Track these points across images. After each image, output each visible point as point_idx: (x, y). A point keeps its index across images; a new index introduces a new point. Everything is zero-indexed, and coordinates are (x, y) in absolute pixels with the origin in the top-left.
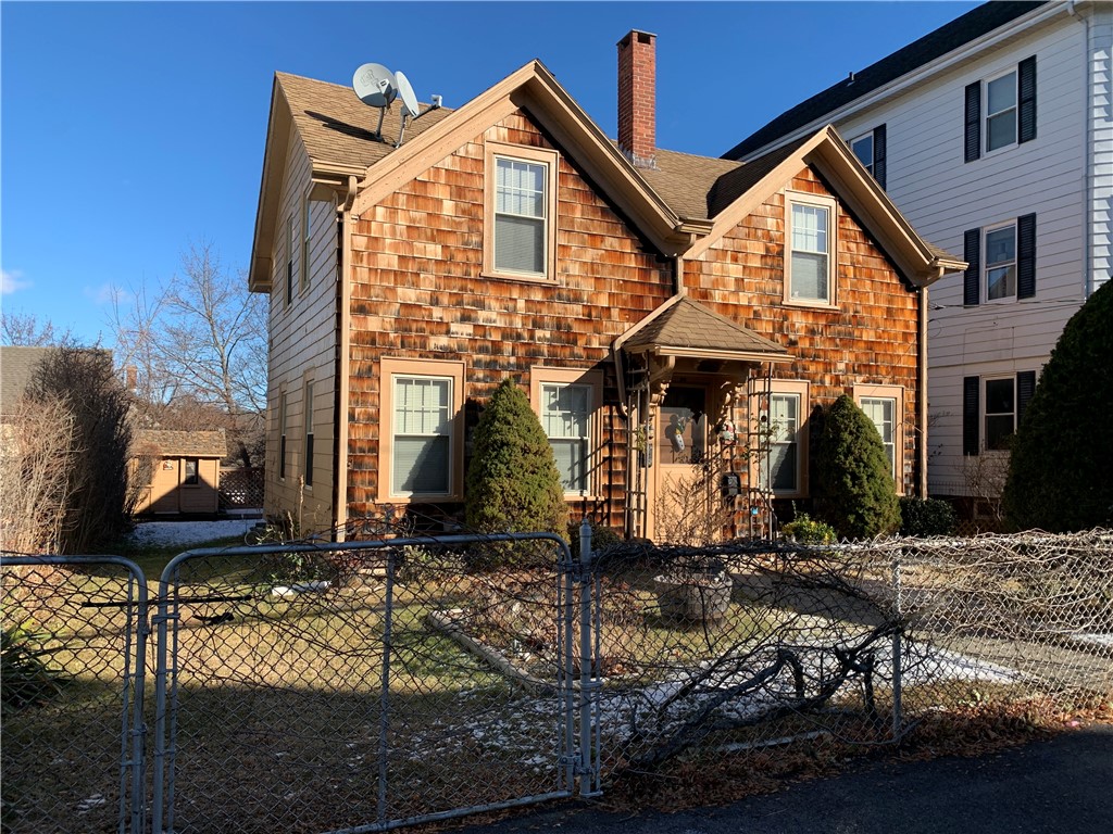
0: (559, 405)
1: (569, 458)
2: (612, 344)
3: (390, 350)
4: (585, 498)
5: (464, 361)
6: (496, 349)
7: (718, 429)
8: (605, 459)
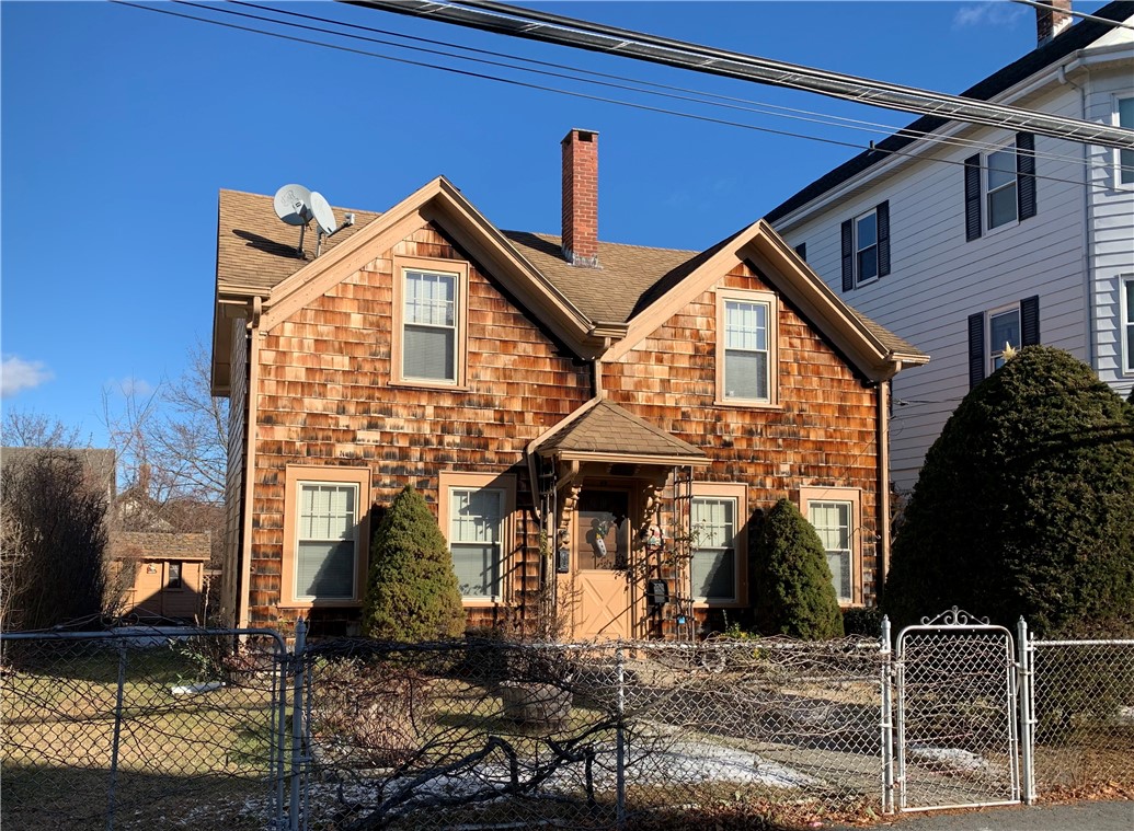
0: (471, 509)
1: (481, 563)
2: (525, 448)
3: (295, 457)
4: (497, 604)
5: (370, 467)
6: (404, 454)
7: (643, 533)
8: (518, 564)
